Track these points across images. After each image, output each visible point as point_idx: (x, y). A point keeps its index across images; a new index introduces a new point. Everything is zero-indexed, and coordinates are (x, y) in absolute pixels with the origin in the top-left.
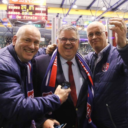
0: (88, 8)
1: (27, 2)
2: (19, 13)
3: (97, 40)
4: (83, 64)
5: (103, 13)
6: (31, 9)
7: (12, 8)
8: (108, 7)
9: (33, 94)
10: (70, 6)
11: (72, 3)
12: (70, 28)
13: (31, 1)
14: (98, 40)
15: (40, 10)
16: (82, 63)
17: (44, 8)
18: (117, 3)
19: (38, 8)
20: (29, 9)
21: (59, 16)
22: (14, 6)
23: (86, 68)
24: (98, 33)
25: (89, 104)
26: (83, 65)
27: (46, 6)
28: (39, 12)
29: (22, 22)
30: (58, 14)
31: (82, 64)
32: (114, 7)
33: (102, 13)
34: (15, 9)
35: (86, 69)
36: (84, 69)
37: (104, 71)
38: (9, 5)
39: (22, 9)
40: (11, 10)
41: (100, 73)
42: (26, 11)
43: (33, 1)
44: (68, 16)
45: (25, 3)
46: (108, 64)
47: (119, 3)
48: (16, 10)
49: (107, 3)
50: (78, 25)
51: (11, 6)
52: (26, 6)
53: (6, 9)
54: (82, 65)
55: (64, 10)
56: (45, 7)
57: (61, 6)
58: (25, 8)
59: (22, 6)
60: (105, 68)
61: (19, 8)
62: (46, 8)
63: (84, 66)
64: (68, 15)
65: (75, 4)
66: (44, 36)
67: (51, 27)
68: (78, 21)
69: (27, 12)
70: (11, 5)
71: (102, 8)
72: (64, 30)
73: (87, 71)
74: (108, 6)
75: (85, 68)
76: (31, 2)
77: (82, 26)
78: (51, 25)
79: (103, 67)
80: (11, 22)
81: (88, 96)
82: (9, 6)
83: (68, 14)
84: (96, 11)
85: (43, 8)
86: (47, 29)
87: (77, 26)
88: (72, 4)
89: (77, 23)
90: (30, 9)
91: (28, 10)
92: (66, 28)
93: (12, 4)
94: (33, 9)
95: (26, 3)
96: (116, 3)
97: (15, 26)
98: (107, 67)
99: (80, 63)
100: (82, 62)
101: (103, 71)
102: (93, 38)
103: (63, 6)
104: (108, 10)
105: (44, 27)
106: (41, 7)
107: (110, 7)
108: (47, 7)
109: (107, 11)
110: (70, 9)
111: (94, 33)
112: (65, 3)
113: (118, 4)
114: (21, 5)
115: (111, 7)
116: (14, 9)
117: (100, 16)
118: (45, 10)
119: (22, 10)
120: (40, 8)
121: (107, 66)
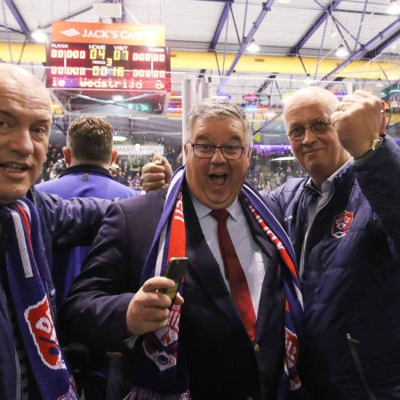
0: (294, 51)
1: (107, 37)
2: (83, 71)
3: (316, 147)
4: (262, 218)
5: (339, 66)
6: (118, 59)
7: (61, 56)
8: (352, 48)
9: (48, 312)
10: (238, 47)
11: (244, 38)
12: (226, 112)
13: (118, 34)
14: (320, 145)
15: (147, 60)
16: (259, 214)
17: (159, 53)
18: (381, 34)
19: (141, 54)
20: (115, 59)
21: (206, 76)
22: (66, 49)
23: (271, 229)
24: (318, 126)
25: (291, 333)
26: (261, 221)
27: (164, 48)
28: (144, 65)
29: (94, 99)
30: (203, 71)
31: (258, 217)
32: (370, 48)
33: (336, 66)
34: (70, 57)
35: (269, 232)
36: (265, 232)
37: (338, 237)
38: (53, 45)
39: (91, 57)
40: (59, 62)
41: (327, 244)
42: (104, 63)
43: (126, 33)
44: (233, 77)
45: (101, 39)
46: (349, 216)
47: (387, 35)
48: (73, 63)
49: (349, 36)
50: (262, 103)
51: (58, 49)
52: (103, 47)
53: (45, 60)
54: (257, 221)
55: (220, 58)
56: (163, 50)
57: (212, 46)
58: (103, 55)
59: (93, 49)
60: (341, 226)
61: (82, 55)
62: (165, 53)
63: (265, 222)
64: (232, 74)
65: (253, 40)
66: (163, 139)
67: (180, 112)
68: (264, 92)
69: (109, 67)
70: (59, 46)
71: (335, 51)
72: (204, 116)
73: (274, 238)
74: (352, 44)
75: (266, 228)
76: (119, 37)
77: (274, 106)
78: (181, 107)
79: (336, 225)
80: (60, 99)
81: (287, 309)
82: (54, 48)
83: (232, 71)
84: (318, 59)
85: (157, 55)
86: (170, 118)
87: (261, 106)
88: (245, 41)
89: (261, 98)
90: (117, 57)
91: (110, 60)
92: (212, 112)
93: (61, 43)
94: (127, 59)
95: (105, 39)
96: (377, 33)
97: (73, 109)
98: (348, 224)
99: (253, 214)
100: (259, 210)
101: (334, 235)
102: (304, 142)
103: (217, 47)
104: (353, 58)
105: (160, 112)
106: (150, 50)
107: (359, 47)
108: (170, 51)
109: (350, 60)
110: (239, 55)
111: (308, 126)
112: (221, 38)
113: (384, 39)
114: (90, 47)
115: (363, 46)
116: (68, 60)
117: (329, 75)
118: (162, 59)
119: (93, 62)
120: (147, 55)
121: (348, 220)
